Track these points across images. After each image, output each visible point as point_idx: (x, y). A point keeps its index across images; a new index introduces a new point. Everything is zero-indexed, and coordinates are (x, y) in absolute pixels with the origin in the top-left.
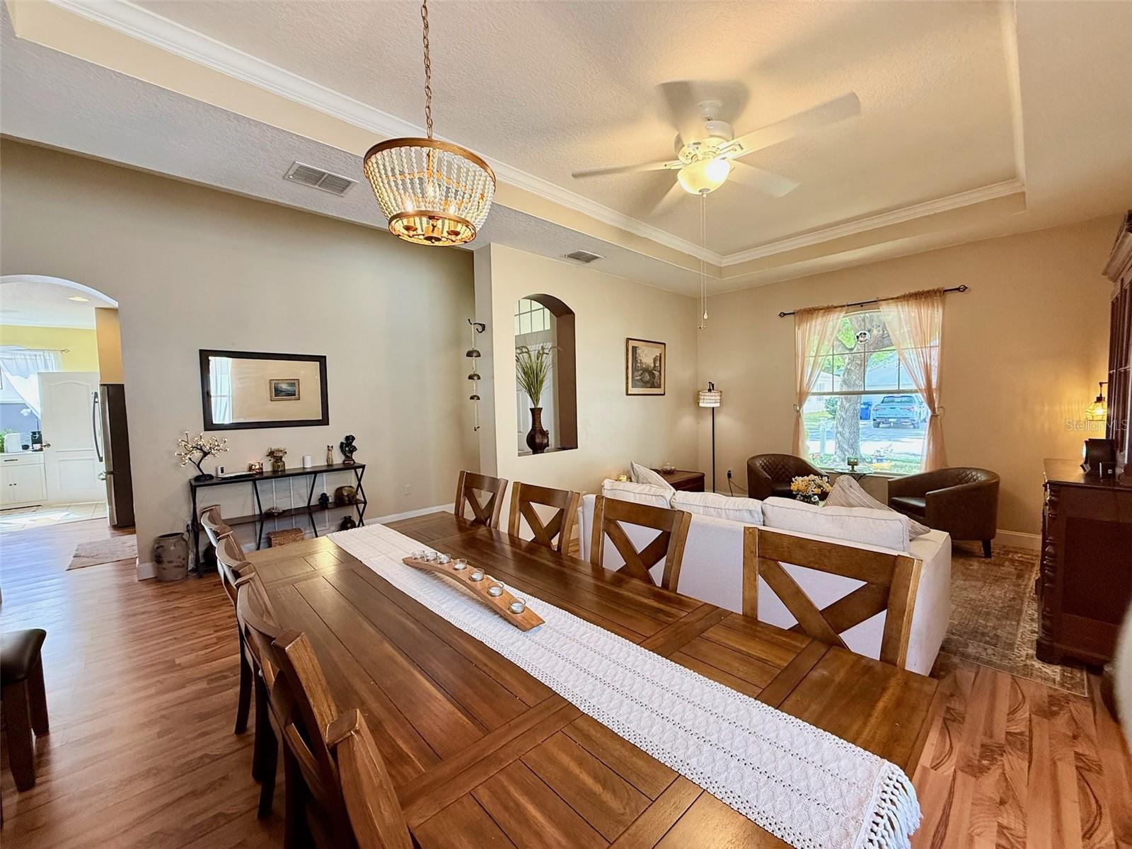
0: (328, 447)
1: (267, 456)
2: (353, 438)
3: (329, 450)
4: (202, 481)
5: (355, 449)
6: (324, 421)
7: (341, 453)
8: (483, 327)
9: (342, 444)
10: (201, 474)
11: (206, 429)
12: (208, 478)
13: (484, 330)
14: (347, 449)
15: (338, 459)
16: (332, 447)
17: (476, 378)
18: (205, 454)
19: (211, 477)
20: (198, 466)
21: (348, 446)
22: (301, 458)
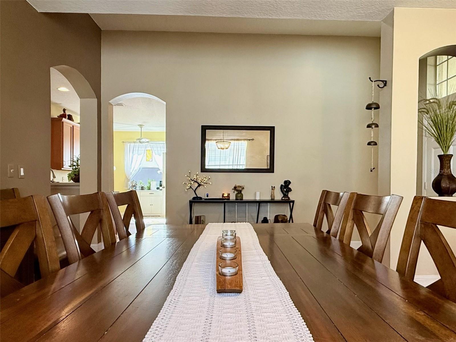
0: (272, 187)
1: (233, 189)
2: (290, 183)
3: (272, 189)
4: (196, 200)
5: (290, 190)
6: (271, 170)
7: (281, 192)
8: (385, 83)
9: (282, 185)
10: (196, 196)
11: (202, 171)
12: (199, 199)
13: (385, 85)
14: (285, 190)
15: (279, 196)
16: (274, 187)
17: (373, 126)
18: (199, 185)
19: (201, 198)
20: (195, 191)
21: (286, 187)
22: (254, 193)
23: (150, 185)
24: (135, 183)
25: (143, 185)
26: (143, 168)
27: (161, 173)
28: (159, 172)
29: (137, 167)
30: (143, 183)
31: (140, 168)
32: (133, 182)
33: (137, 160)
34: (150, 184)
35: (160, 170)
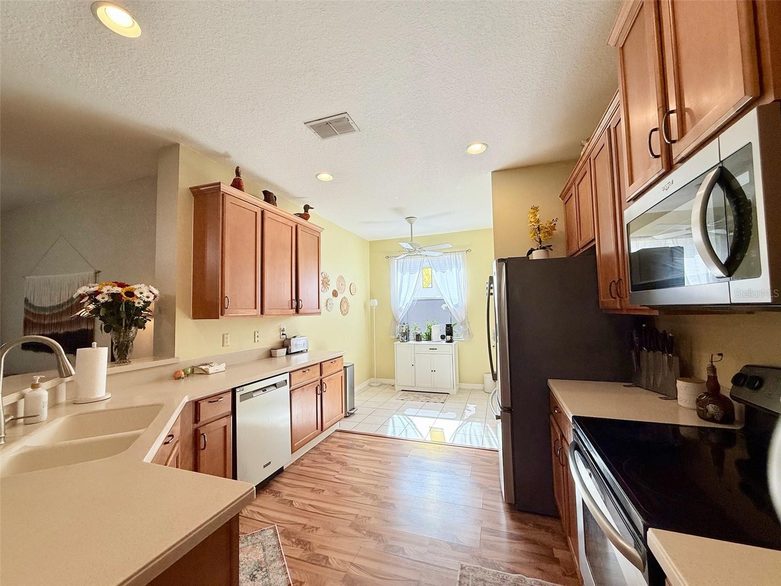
23: (431, 332)
24: (406, 329)
25: (419, 332)
26: (418, 300)
27: (447, 308)
28: (443, 307)
29: (409, 300)
30: (419, 327)
31: (413, 300)
32: (403, 327)
33: (408, 287)
34: (431, 329)
35: (445, 303)
